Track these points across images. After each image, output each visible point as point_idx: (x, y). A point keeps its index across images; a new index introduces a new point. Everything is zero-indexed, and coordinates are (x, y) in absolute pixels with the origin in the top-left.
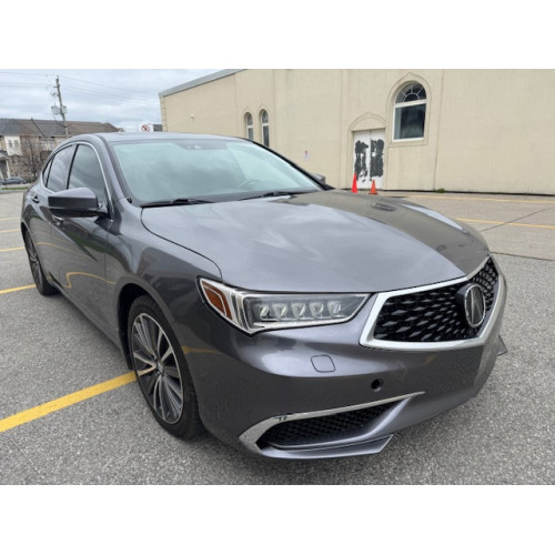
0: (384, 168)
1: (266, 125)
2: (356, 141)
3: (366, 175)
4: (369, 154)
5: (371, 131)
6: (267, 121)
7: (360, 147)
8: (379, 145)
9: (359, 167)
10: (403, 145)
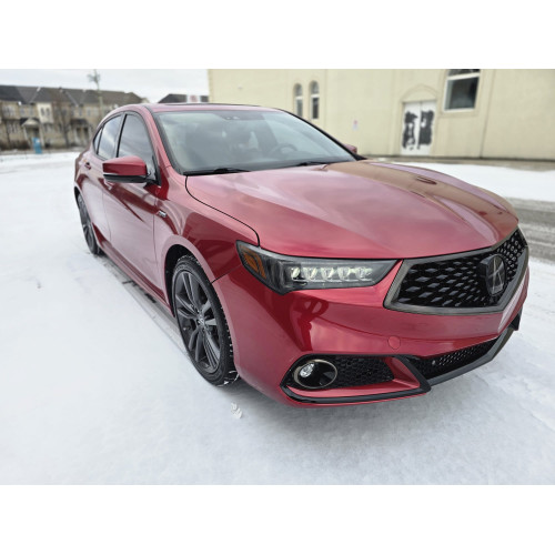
0: (433, 137)
1: (315, 96)
2: (406, 111)
3: (413, 143)
4: (418, 125)
5: (421, 103)
6: (317, 92)
7: (410, 118)
8: (429, 116)
9: (407, 137)
10: (453, 116)
